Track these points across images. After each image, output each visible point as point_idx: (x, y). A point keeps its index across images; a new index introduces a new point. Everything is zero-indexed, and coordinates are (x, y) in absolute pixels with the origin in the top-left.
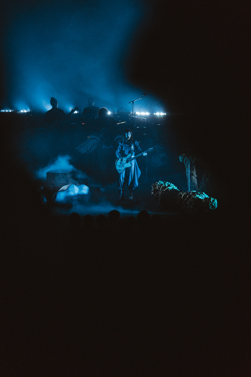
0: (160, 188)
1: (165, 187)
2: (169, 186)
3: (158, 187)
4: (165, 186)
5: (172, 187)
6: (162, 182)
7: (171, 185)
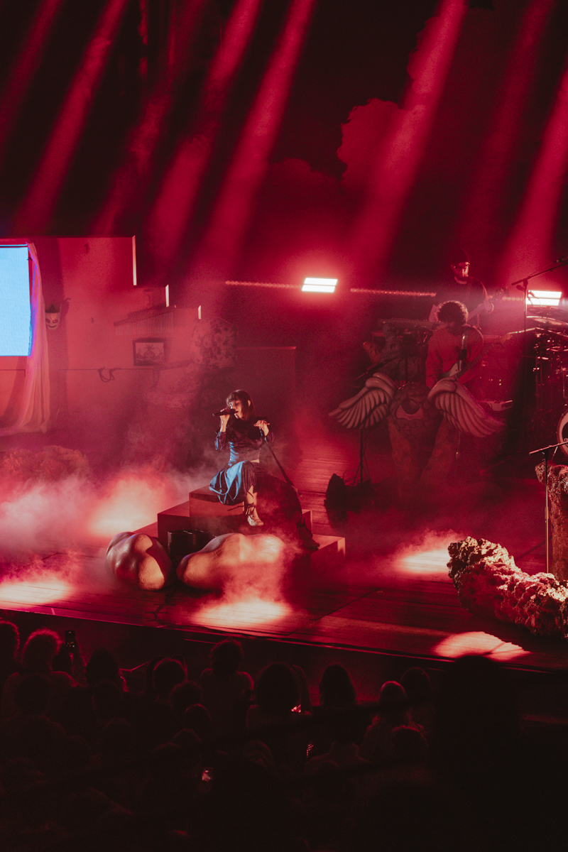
0: (465, 558)
1: (480, 556)
2: (490, 553)
3: (463, 554)
4: (480, 552)
5: (498, 557)
6: (474, 542)
7: (495, 551)
